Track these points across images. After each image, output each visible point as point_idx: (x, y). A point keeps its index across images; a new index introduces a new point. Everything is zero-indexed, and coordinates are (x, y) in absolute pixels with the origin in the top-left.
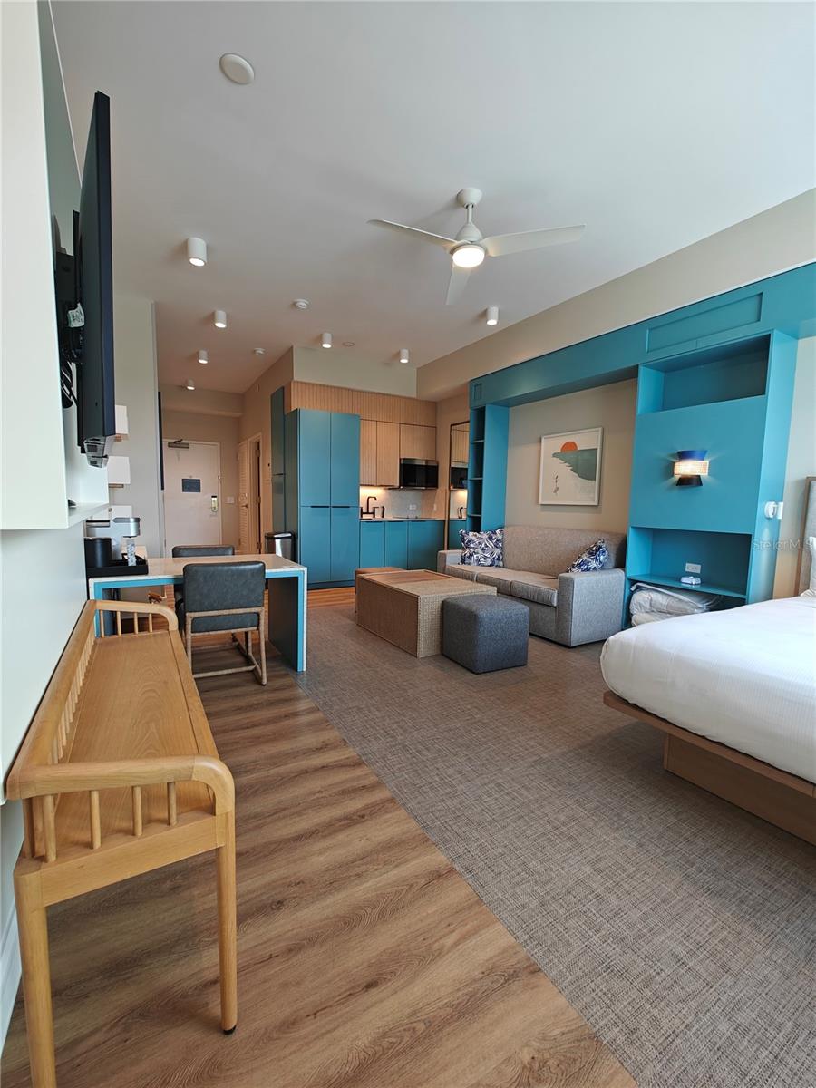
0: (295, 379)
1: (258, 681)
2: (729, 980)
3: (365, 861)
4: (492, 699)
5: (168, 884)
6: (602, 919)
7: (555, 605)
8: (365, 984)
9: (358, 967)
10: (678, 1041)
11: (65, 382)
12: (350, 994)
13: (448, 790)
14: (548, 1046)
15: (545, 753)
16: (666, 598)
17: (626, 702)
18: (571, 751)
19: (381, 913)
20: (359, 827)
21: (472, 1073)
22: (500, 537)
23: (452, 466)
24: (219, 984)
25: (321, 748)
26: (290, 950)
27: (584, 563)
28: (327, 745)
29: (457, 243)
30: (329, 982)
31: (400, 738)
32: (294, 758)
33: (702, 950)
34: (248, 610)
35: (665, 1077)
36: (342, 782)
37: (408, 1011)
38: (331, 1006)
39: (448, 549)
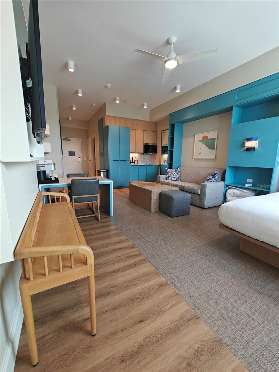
0: (107, 114)
1: (97, 219)
2: (267, 323)
3: (137, 280)
4: (178, 226)
5: (71, 286)
6: (220, 301)
7: (199, 194)
8: (139, 321)
9: (136, 315)
10: (250, 343)
11: (27, 112)
12: (134, 324)
13: (164, 256)
14: (203, 344)
15: (197, 244)
16: (239, 191)
17: (227, 227)
18: (207, 244)
19: (143, 297)
20: (134, 268)
21: (177, 352)
22: (179, 170)
23: (162, 145)
24: (90, 319)
25: (120, 242)
26: (113, 309)
27: (210, 179)
28: (122, 241)
29: (167, 58)
30: (127, 320)
31: (147, 239)
32: (111, 245)
33: (257, 312)
34: (93, 195)
35: (246, 355)
36: (128, 253)
37: (154, 330)
38: (128, 328)
39: (160, 175)
